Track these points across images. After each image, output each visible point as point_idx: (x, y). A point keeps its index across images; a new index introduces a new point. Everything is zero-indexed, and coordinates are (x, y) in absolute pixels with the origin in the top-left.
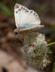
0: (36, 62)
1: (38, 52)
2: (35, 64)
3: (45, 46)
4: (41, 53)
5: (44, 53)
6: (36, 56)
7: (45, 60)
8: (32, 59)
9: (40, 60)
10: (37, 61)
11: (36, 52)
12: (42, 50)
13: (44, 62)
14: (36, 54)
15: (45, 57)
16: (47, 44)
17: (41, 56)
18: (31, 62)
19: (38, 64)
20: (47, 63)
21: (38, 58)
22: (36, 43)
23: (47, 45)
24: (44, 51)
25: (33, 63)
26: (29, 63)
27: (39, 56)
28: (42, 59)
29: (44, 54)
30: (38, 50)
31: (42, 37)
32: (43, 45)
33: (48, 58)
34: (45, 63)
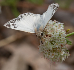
0: (53, 55)
1: (56, 44)
2: (53, 57)
3: (63, 36)
4: (59, 44)
5: (62, 44)
6: (53, 48)
7: (64, 53)
8: (49, 52)
9: (58, 52)
10: (54, 53)
11: (53, 43)
12: (60, 41)
13: (62, 55)
14: (53, 46)
15: (64, 49)
16: (66, 33)
17: (59, 48)
18: (48, 55)
19: (56, 57)
20: (66, 56)
21: (55, 50)
22: (54, 33)
23: (66, 35)
24: (62, 42)
25: (50, 56)
26: (46, 56)
27: (56, 48)
28: (60, 51)
29: (62, 46)
30: (55, 41)
31: (60, 26)
32: (61, 35)
33: (67, 50)
34: (64, 56)
